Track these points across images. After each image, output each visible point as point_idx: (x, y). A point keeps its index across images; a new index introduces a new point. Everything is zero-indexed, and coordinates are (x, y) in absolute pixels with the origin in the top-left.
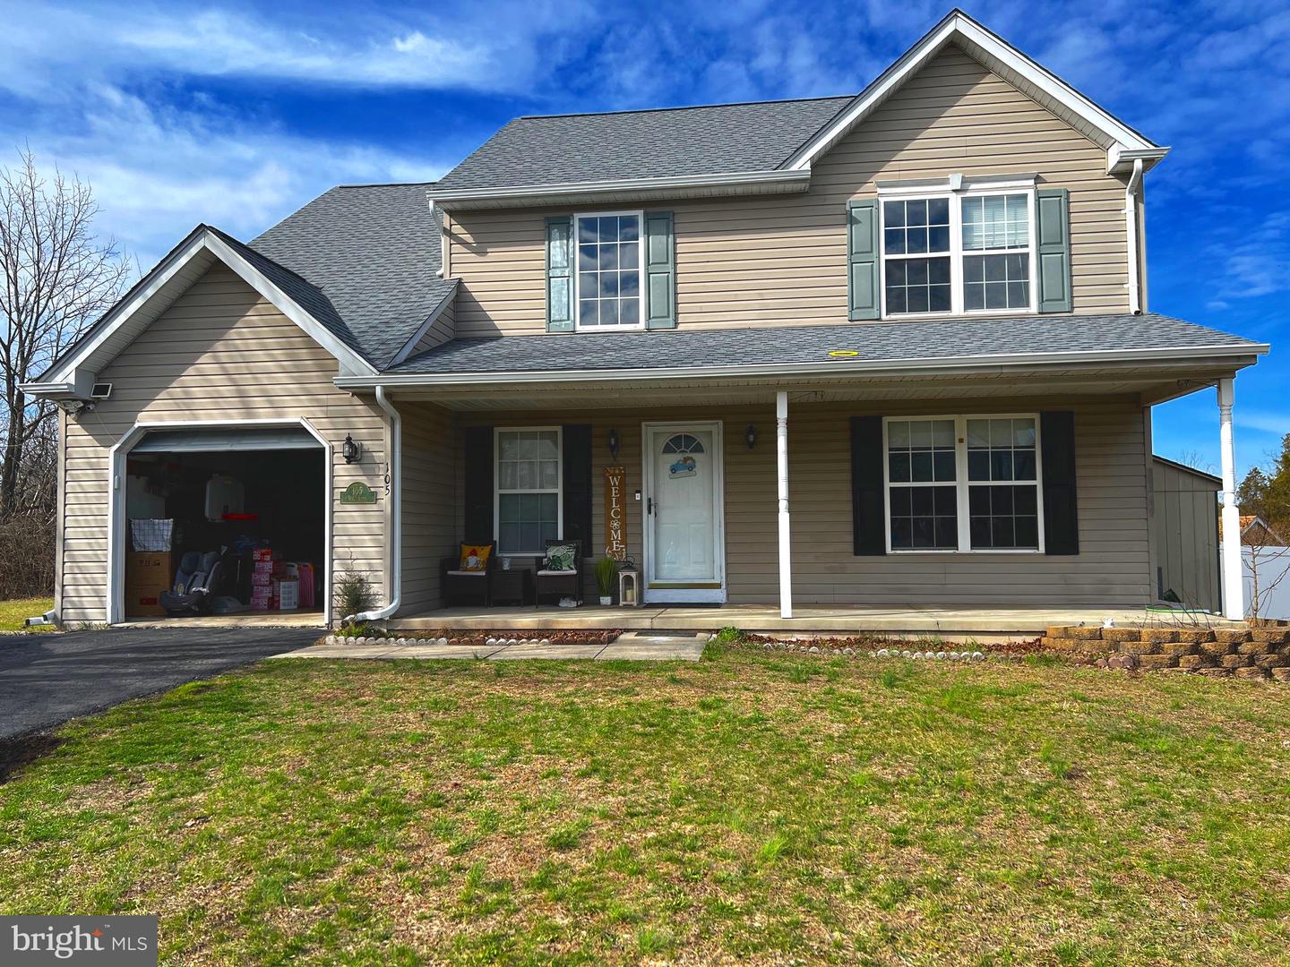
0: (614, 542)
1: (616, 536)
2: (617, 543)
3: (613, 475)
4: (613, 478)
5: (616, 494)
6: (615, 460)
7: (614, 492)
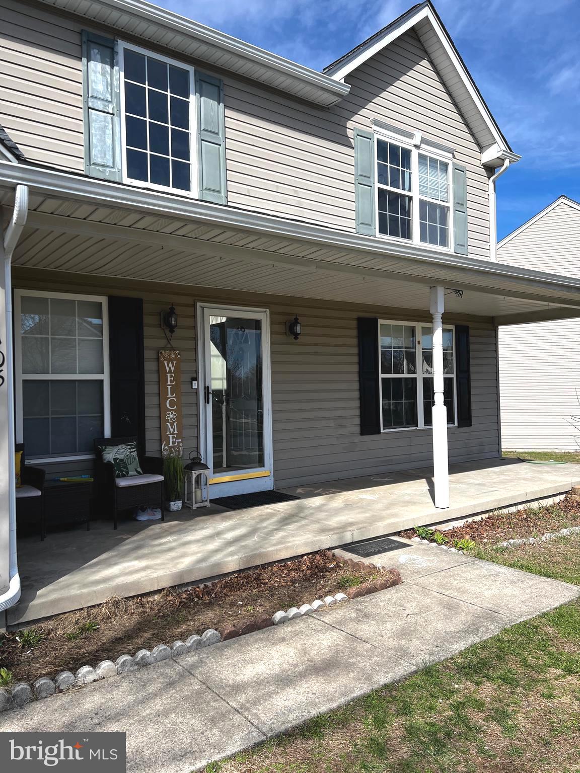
0: (171, 436)
1: (172, 429)
2: (173, 438)
3: (169, 360)
4: (168, 364)
5: (171, 381)
6: (169, 342)
7: (169, 379)
